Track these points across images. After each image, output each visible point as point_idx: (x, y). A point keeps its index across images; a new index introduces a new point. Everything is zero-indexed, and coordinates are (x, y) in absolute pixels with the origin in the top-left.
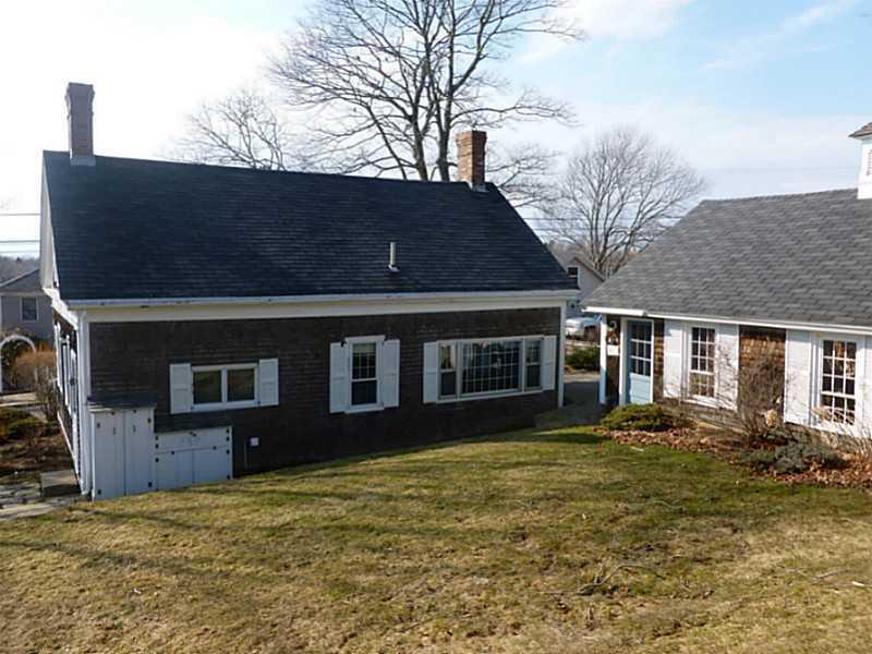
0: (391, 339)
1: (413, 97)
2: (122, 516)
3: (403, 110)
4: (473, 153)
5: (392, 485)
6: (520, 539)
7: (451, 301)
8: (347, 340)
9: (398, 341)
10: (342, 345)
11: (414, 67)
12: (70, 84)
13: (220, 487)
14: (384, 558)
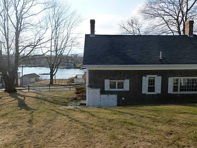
0: (159, 76)
1: (177, 14)
2: (84, 111)
3: (174, 18)
4: (189, 27)
5: (146, 113)
6: (170, 134)
7: (177, 67)
8: (147, 76)
9: (161, 77)
10: (146, 77)
11: (178, 6)
12: (91, 20)
13: (107, 108)
14: (129, 132)
